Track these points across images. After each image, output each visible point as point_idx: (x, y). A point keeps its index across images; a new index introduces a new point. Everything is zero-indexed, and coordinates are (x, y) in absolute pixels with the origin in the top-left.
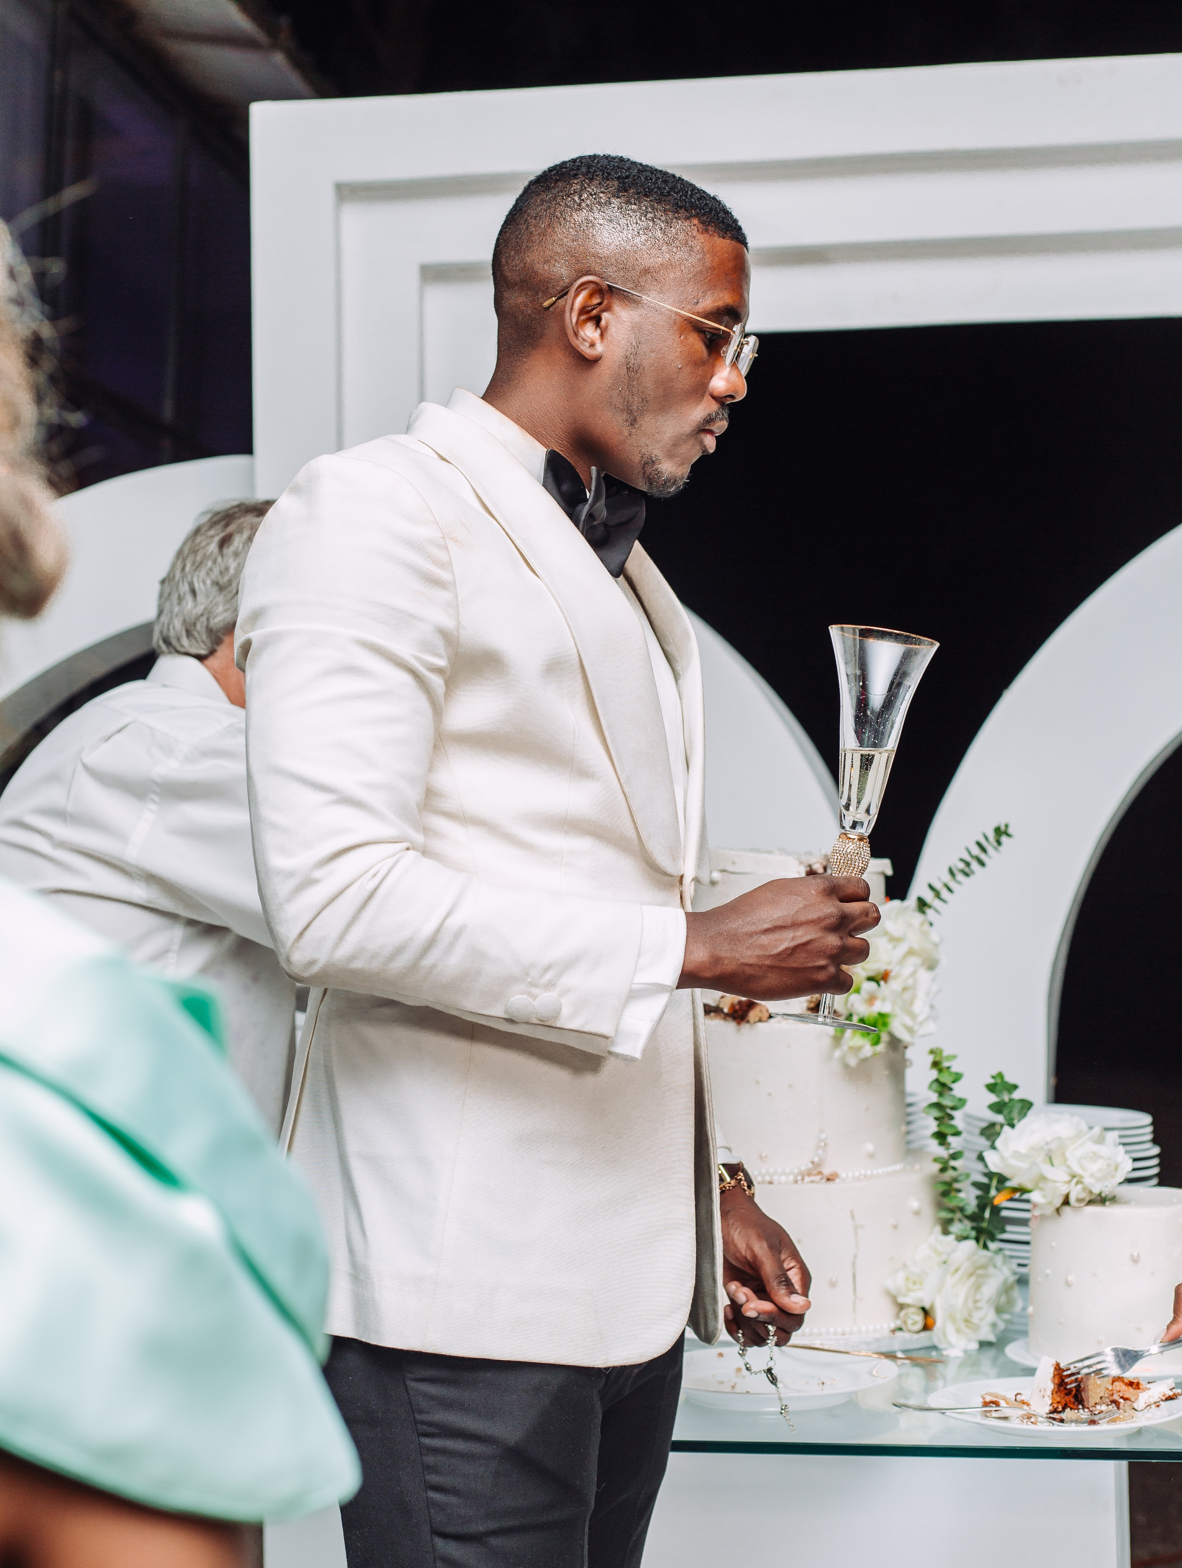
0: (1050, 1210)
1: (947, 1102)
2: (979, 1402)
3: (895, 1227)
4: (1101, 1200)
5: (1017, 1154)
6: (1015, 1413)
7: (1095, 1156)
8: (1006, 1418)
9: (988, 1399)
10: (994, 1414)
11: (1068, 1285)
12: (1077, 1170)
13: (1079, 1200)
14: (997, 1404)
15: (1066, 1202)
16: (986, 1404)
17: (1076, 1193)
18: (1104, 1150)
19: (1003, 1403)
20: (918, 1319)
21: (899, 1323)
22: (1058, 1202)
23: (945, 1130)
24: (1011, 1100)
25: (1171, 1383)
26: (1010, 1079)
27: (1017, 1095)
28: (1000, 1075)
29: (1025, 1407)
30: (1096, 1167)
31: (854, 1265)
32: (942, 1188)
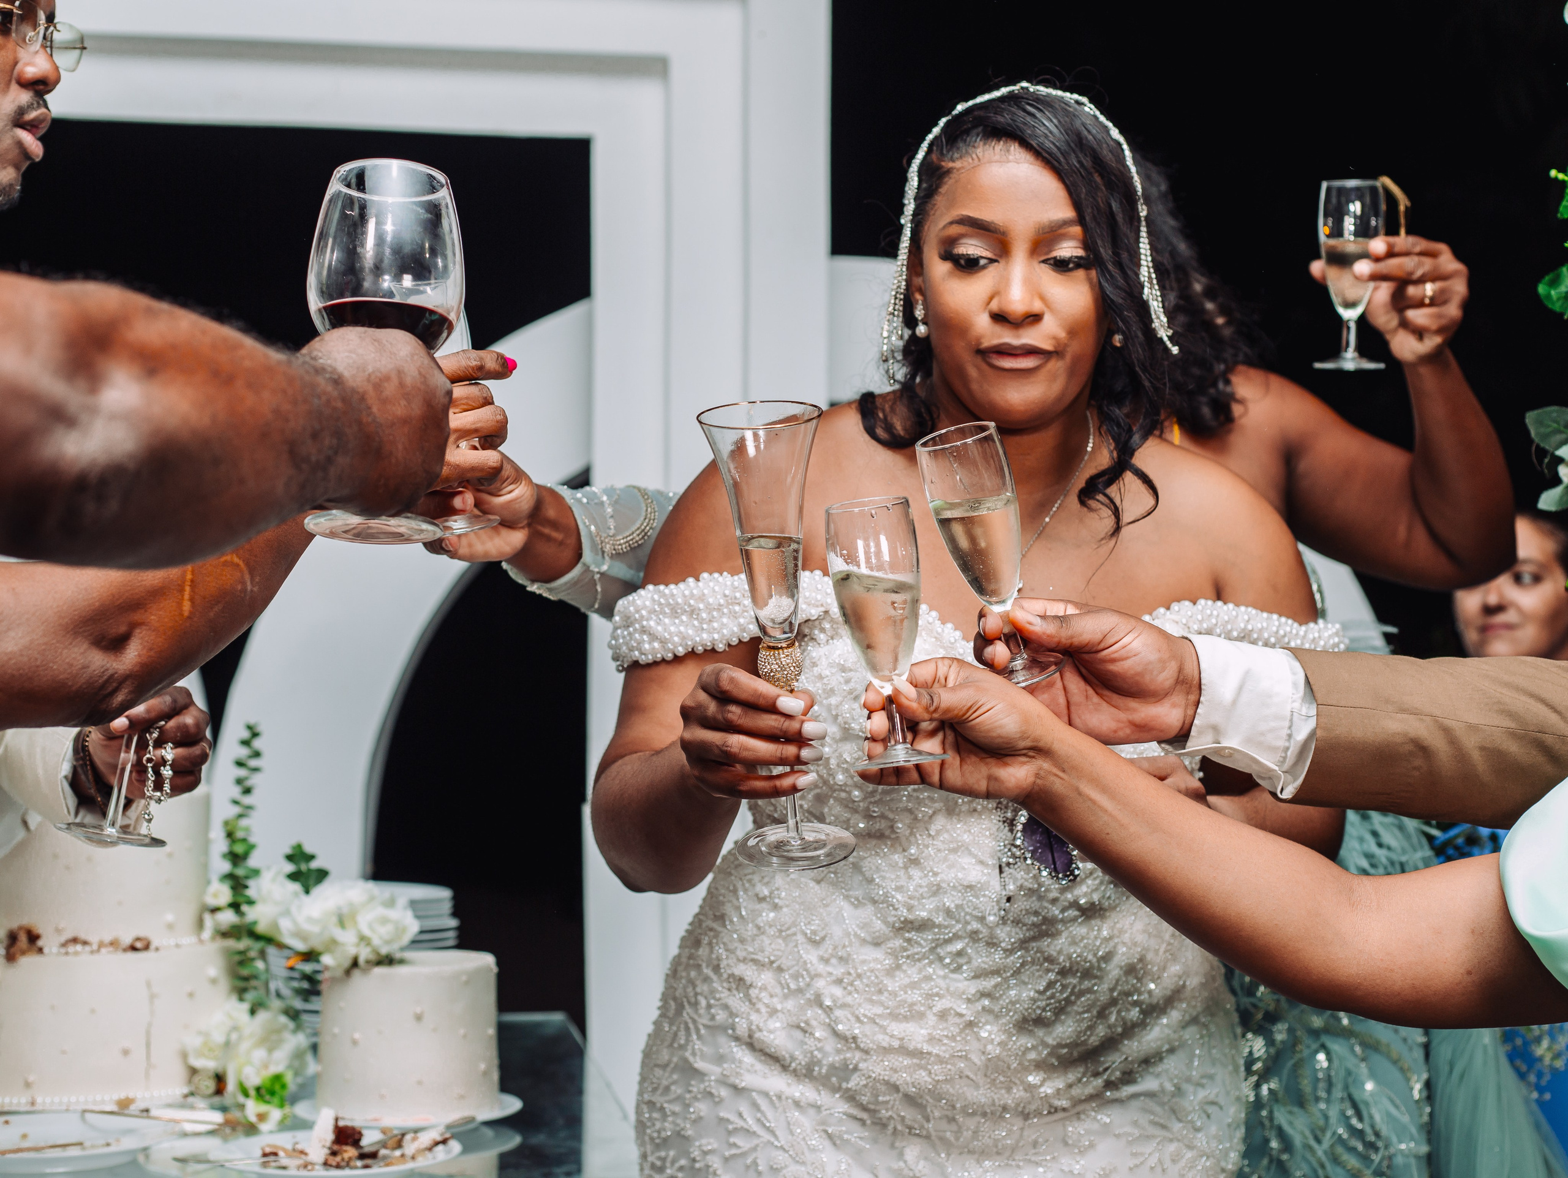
0: (339, 973)
1: (240, 872)
2: (259, 1153)
3: (191, 995)
4: (388, 961)
5: (310, 920)
6: (293, 1163)
7: (384, 921)
8: (284, 1168)
9: (268, 1150)
10: (273, 1164)
11: (355, 1042)
12: (367, 932)
13: (368, 962)
14: (275, 1154)
15: (355, 964)
16: (265, 1155)
17: (364, 954)
18: (394, 914)
19: (281, 1154)
20: (210, 1085)
21: (193, 1089)
22: (347, 963)
23: (240, 899)
24: (309, 870)
25: (441, 1128)
26: (308, 849)
27: (314, 865)
28: (299, 847)
29: (303, 1156)
30: (385, 931)
31: (148, 1034)
32: (237, 958)
